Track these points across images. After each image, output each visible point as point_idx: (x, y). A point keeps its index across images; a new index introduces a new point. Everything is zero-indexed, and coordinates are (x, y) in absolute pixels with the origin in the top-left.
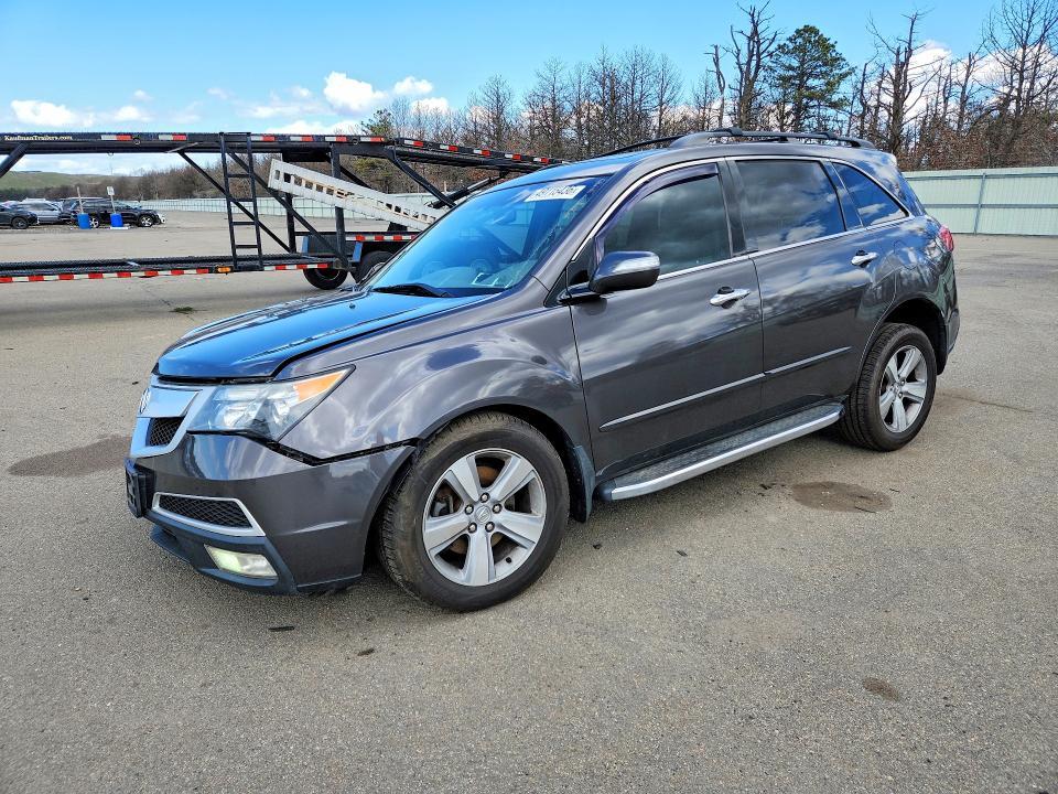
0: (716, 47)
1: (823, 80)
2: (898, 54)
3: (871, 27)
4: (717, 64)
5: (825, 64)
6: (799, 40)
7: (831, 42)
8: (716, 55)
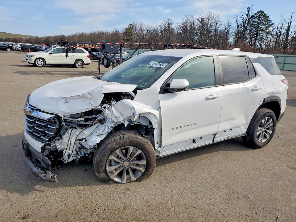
0: (237, 16)
1: (265, 26)
2: (289, 23)
3: (281, 16)
4: (237, 21)
5: (266, 22)
6: (258, 14)
7: (268, 15)
8: (237, 18)
